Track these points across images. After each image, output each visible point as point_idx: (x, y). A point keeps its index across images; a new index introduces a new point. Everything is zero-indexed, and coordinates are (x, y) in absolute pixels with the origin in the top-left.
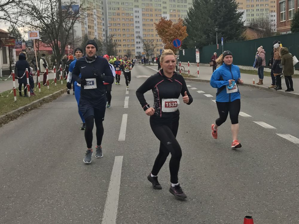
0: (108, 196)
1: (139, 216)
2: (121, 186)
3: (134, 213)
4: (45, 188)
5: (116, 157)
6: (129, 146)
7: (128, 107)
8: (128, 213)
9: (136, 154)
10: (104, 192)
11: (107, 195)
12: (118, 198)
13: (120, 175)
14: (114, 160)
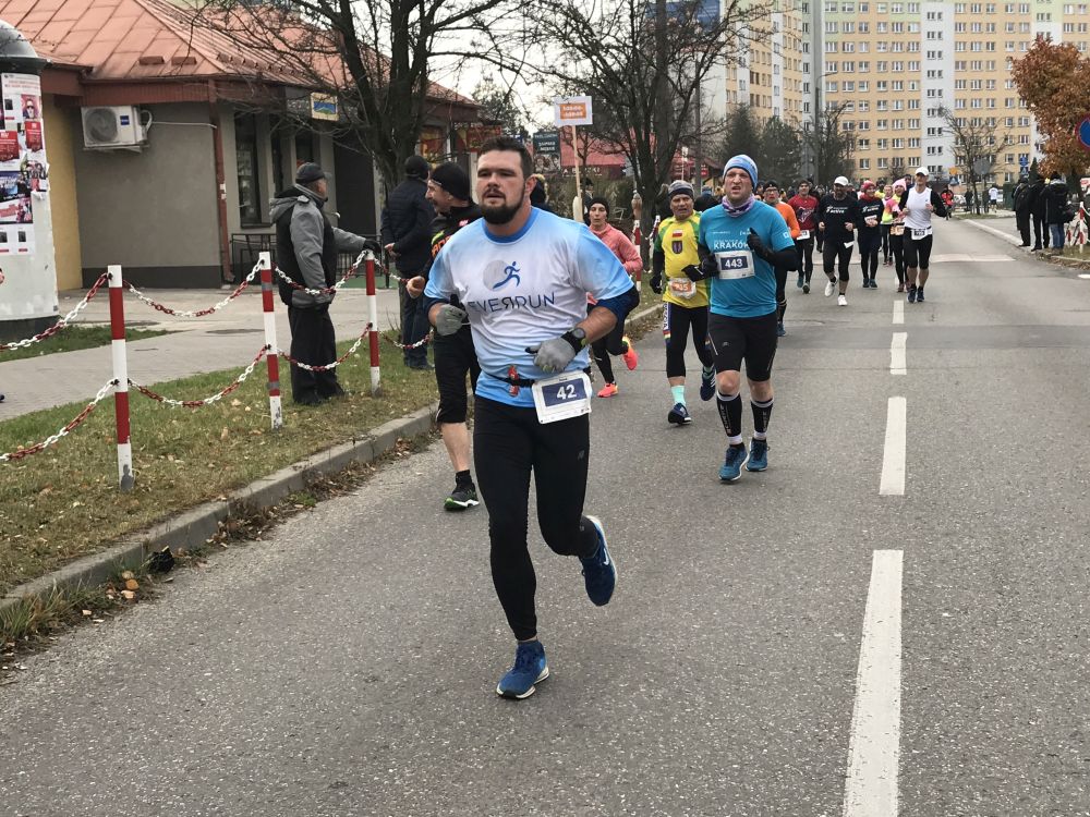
0: (859, 692)
1: (983, 772)
2: (903, 657)
3: (964, 761)
4: (634, 646)
5: (875, 551)
6: (921, 514)
7: (904, 372)
8: (941, 758)
9: (952, 548)
10: (844, 673)
11: (854, 688)
12: (899, 701)
13: (900, 621)
14: (870, 565)
